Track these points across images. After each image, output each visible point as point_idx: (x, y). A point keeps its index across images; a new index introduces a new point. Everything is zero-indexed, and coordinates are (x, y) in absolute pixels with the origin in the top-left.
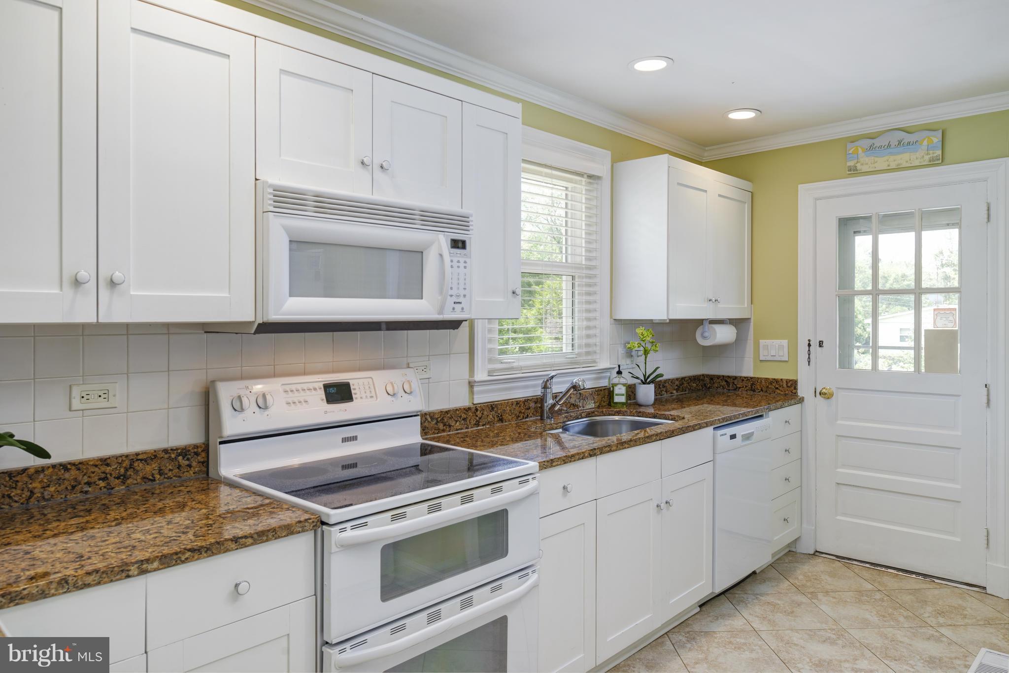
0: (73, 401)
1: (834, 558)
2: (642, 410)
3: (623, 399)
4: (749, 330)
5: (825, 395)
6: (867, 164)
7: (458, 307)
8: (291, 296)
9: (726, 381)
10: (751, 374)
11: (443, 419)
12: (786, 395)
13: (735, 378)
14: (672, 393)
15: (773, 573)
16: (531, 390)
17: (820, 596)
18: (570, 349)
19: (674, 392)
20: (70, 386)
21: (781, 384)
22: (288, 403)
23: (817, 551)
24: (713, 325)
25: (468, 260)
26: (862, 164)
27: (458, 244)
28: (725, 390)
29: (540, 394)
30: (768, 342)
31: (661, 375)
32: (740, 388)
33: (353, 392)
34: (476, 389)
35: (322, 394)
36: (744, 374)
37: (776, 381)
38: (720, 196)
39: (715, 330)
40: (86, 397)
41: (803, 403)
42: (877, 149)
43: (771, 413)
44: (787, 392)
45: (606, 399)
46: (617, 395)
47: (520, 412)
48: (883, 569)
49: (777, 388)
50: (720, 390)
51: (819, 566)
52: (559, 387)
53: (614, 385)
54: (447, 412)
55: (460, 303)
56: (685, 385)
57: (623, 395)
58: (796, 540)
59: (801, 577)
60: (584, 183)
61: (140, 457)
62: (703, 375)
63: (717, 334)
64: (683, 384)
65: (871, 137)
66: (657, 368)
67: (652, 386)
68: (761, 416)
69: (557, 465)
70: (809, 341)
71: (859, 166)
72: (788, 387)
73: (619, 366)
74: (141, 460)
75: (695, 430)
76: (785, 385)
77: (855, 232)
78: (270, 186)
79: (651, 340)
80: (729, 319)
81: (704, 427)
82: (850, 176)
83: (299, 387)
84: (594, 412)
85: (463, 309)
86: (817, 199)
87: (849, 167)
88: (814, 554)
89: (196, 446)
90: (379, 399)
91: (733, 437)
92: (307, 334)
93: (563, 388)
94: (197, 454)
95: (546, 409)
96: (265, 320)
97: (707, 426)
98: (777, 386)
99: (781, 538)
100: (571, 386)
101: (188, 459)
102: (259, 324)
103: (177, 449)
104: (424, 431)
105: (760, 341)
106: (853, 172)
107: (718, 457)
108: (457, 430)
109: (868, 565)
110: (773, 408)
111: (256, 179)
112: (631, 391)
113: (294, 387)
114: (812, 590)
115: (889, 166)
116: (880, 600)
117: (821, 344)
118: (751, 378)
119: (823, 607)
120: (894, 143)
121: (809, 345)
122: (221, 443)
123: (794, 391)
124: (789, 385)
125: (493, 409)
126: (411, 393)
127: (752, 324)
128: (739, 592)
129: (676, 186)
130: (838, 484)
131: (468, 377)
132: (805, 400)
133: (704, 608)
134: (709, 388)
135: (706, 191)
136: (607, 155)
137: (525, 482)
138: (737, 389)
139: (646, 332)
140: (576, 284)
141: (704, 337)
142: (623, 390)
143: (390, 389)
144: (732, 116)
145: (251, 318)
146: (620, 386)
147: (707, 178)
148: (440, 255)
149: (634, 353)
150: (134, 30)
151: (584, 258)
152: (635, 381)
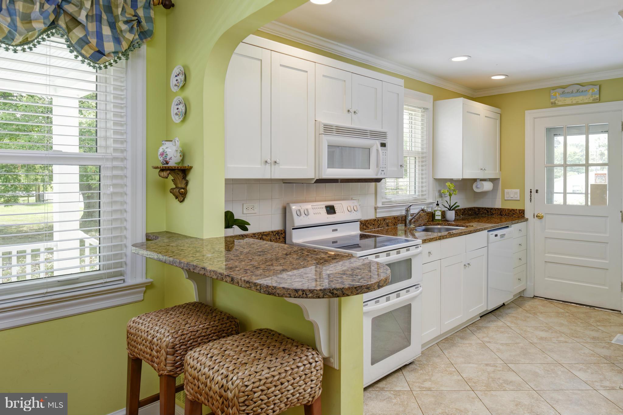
0: (244, 210)
1: (544, 299)
2: (449, 223)
3: (440, 218)
4: (498, 185)
5: (540, 217)
6: (561, 101)
7: (383, 172)
8: (328, 168)
9: (487, 210)
10: (500, 207)
11: (365, 224)
12: (518, 217)
13: (492, 209)
14: (460, 216)
15: (513, 305)
16: (399, 212)
17: (538, 314)
18: (414, 193)
19: (461, 215)
20: (243, 204)
21: (516, 212)
22: (314, 214)
23: (535, 296)
24: (482, 182)
25: (386, 152)
26: (558, 101)
27: (383, 145)
28: (486, 215)
29: (404, 214)
30: (509, 190)
31: (458, 206)
32: (494, 214)
33: (336, 210)
34: (378, 211)
35: (324, 210)
36: (496, 207)
37: (513, 210)
38: (486, 117)
39: (483, 184)
40: (248, 208)
41: (528, 221)
42: (566, 93)
43: (512, 225)
44: (519, 216)
45: (431, 218)
46: (436, 216)
47: (395, 222)
48: (569, 304)
49: (514, 214)
50: (483, 215)
51: (537, 302)
52: (414, 210)
53: (435, 211)
54: (367, 221)
55: (383, 171)
57: (440, 216)
58: (524, 290)
59: (527, 307)
60: (420, 112)
61: (265, 234)
62: (474, 207)
63: (484, 186)
65: (563, 87)
66: (456, 203)
67: (454, 212)
68: (508, 227)
69: (427, 242)
70: (531, 190)
71: (557, 102)
72: (519, 213)
73: (438, 201)
74: (265, 235)
75: (480, 231)
76: (518, 212)
77: (554, 135)
78: (323, 124)
79: (453, 189)
80: (489, 179)
81: (484, 230)
82: (552, 107)
83: (317, 207)
84: (426, 224)
85: (384, 173)
86: (535, 118)
87: (551, 102)
88: (533, 298)
89: (281, 231)
90: (345, 213)
91: (496, 235)
92: (327, 184)
93: (416, 211)
94: (282, 234)
95: (408, 221)
96: (320, 178)
97: (485, 230)
98: (514, 213)
99: (517, 288)
100: (421, 209)
101: (279, 236)
102: (317, 180)
103: (276, 231)
104: (361, 229)
105: (505, 190)
106: (554, 105)
107: (489, 244)
108: (371, 229)
109: (561, 302)
110: (514, 223)
111: (315, 121)
112: (443, 214)
113: (315, 207)
114: (534, 312)
115: (572, 102)
116: (568, 316)
117: (537, 191)
118: (500, 209)
119: (541, 319)
120: (575, 91)
121: (531, 192)
122: (293, 229)
123: (523, 215)
124: (520, 212)
125: (385, 220)
126: (351, 211)
127: (500, 181)
128: (498, 312)
129: (467, 113)
130: (546, 262)
131: (374, 205)
132: (529, 219)
133: (482, 318)
134: (477, 214)
135: (480, 115)
136: (431, 98)
137: (418, 247)
138: (492, 214)
139: (451, 185)
140: (417, 161)
141: (477, 187)
142: (440, 213)
143: (349, 209)
144: (494, 78)
145: (313, 177)
146: (438, 211)
147: (480, 108)
148: (377, 150)
149: (443, 195)
150: (281, 65)
151: (420, 148)
152: (445, 209)
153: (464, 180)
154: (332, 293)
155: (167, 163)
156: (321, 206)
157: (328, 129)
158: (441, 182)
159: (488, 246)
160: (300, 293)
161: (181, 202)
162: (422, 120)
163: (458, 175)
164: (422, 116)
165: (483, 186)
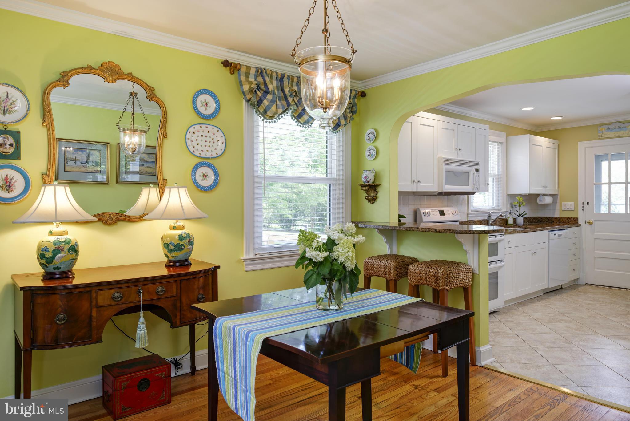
1: (593, 285)
2: (519, 226)
3: (512, 223)
4: (557, 199)
5: (590, 223)
6: (606, 135)
8: (446, 185)
9: (548, 219)
10: (558, 216)
13: (552, 218)
15: (569, 288)
17: (588, 293)
18: (492, 204)
19: (528, 222)
21: (571, 219)
22: (433, 215)
23: (586, 284)
24: (544, 196)
25: (479, 175)
27: (477, 170)
28: (548, 223)
29: (487, 219)
30: (566, 203)
31: (526, 215)
32: (554, 221)
33: (445, 213)
34: (469, 215)
35: (438, 213)
36: (556, 216)
37: (569, 218)
38: (547, 147)
39: (545, 198)
41: (580, 227)
42: (610, 129)
43: (568, 228)
44: (574, 222)
45: (505, 223)
46: (509, 221)
49: (570, 221)
50: (545, 223)
51: (587, 287)
52: (494, 217)
53: (508, 218)
54: (462, 222)
55: (477, 187)
56: (531, 220)
57: (512, 221)
58: (577, 279)
59: (580, 289)
60: (497, 145)
62: (538, 217)
64: (530, 220)
65: (608, 124)
66: (524, 212)
67: (522, 219)
68: (564, 230)
69: (507, 234)
70: (583, 202)
71: (603, 135)
73: (510, 211)
75: (543, 230)
76: (573, 220)
77: (601, 160)
78: (443, 158)
79: (522, 202)
80: (550, 194)
82: (599, 139)
83: (435, 210)
85: (478, 189)
86: (586, 148)
87: (599, 135)
90: (450, 215)
91: (555, 234)
95: (490, 224)
96: (442, 191)
97: (547, 230)
99: (572, 276)
100: (499, 215)
102: (439, 192)
105: (563, 203)
106: (601, 137)
107: (550, 241)
111: (438, 156)
112: (515, 220)
113: (433, 211)
114: (585, 292)
115: (615, 136)
117: (588, 203)
120: (617, 127)
121: (583, 204)
123: (577, 222)
124: (575, 220)
125: (474, 222)
126: (457, 214)
127: (559, 196)
128: (557, 292)
129: (532, 145)
130: (595, 257)
131: (466, 211)
132: (581, 225)
133: (545, 294)
135: (542, 146)
136: (504, 134)
137: (502, 236)
138: (552, 222)
139: (520, 199)
140: (494, 181)
141: (540, 201)
142: (512, 219)
143: (453, 213)
144: (552, 118)
145: (437, 191)
146: (510, 218)
147: (542, 141)
148: (474, 174)
149: (514, 206)
150: (421, 124)
151: (497, 172)
152: (516, 217)
153: (530, 195)
154: (484, 232)
155: (368, 182)
156: (436, 210)
157: (446, 161)
158: (512, 196)
159: (549, 242)
160: (471, 232)
161: (372, 204)
162: (498, 151)
163: (525, 191)
164: (498, 148)
165: (545, 199)
